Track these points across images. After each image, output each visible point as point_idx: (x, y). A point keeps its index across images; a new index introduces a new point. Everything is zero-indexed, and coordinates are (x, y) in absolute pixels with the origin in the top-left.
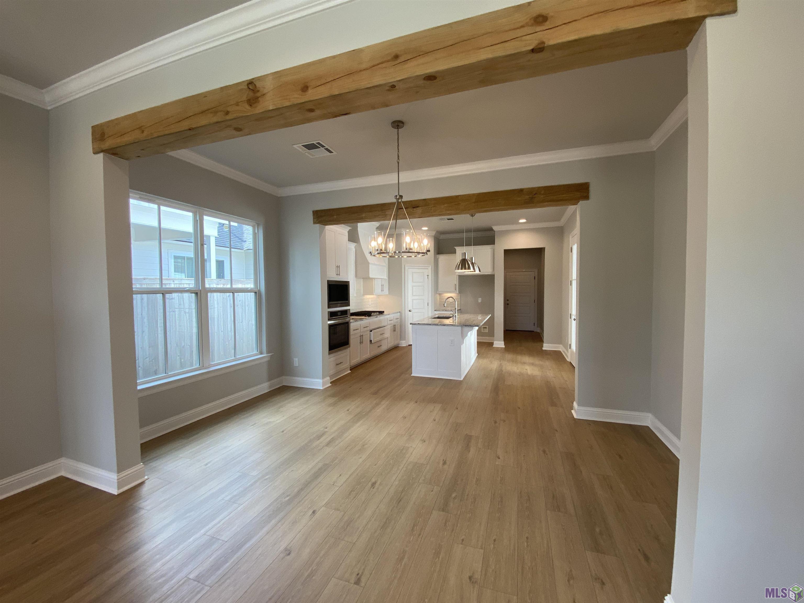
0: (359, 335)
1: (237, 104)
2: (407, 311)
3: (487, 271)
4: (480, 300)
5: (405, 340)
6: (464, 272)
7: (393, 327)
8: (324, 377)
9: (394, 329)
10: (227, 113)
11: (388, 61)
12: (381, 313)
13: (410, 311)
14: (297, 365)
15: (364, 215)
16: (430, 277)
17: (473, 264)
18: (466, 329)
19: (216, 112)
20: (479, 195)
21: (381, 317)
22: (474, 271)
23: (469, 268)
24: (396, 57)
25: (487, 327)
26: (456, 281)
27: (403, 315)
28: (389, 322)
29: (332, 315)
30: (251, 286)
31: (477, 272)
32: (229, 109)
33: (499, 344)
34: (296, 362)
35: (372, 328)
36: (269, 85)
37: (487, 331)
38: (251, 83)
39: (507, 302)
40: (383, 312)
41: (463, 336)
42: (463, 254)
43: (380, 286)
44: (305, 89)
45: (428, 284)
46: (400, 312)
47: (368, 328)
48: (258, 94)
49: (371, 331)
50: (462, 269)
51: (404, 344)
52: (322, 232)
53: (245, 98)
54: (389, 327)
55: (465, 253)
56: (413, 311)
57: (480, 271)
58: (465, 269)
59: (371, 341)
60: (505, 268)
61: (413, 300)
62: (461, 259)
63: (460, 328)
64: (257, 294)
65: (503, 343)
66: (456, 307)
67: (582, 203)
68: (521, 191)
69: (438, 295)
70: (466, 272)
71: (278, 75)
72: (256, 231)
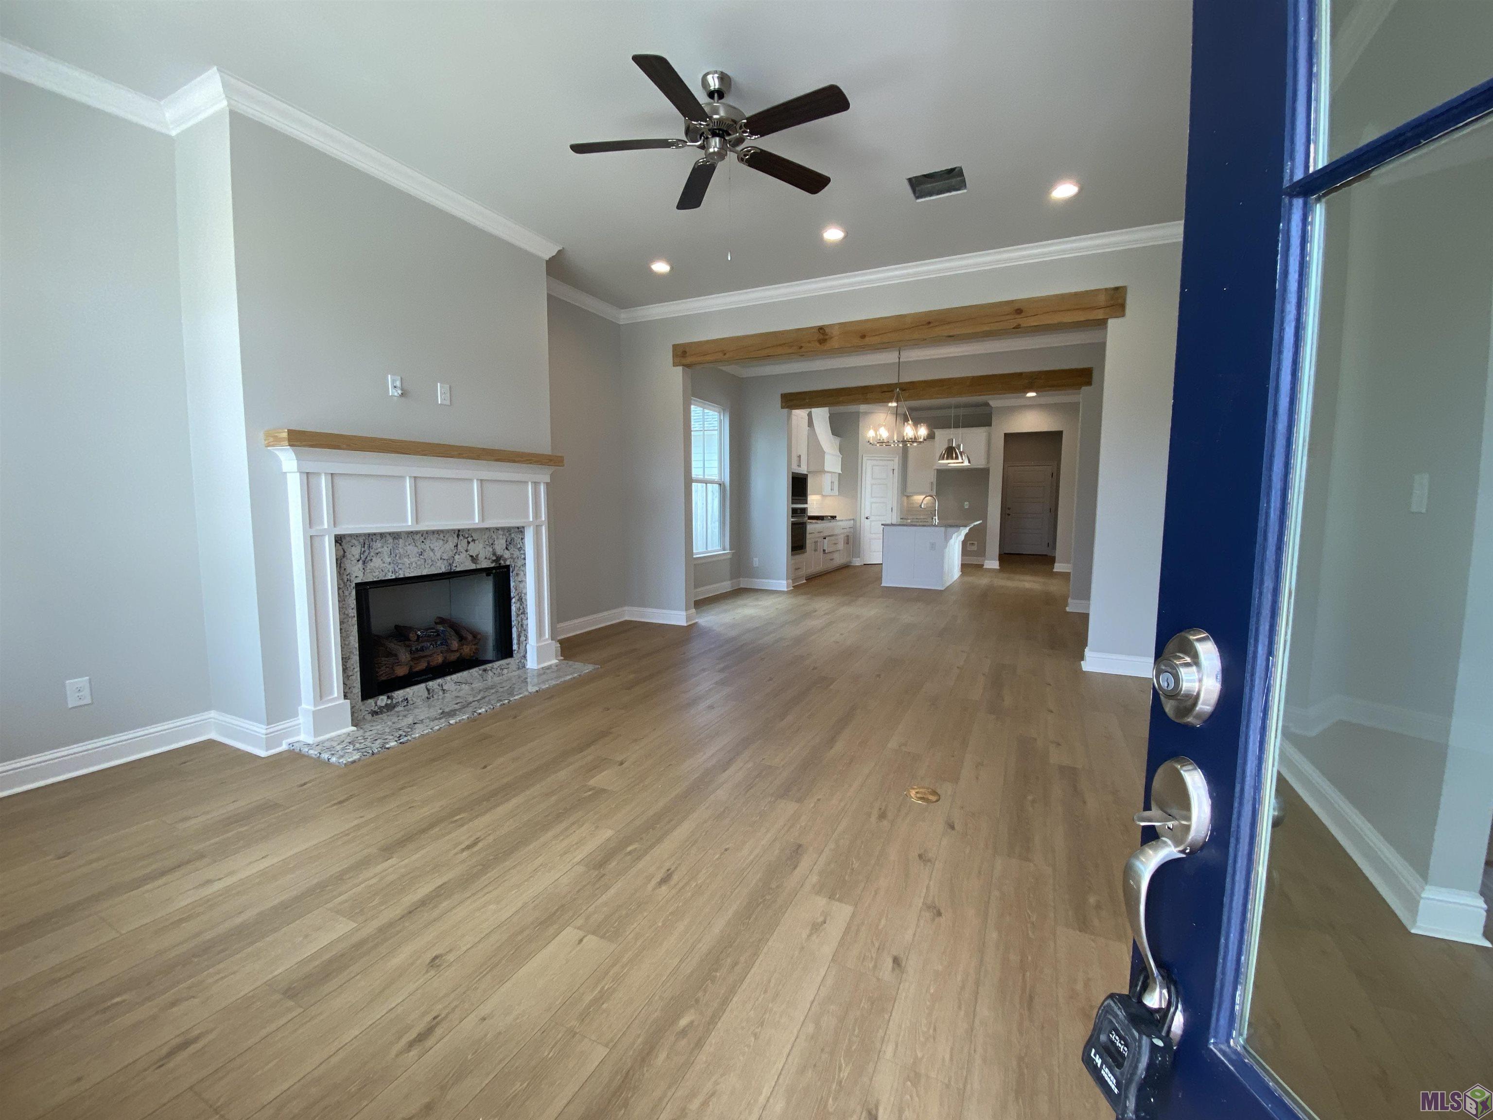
0: (813, 540)
1: (809, 342)
2: (863, 519)
3: (980, 463)
4: (966, 505)
5: (859, 557)
6: (949, 463)
7: (846, 538)
8: (787, 579)
9: (847, 540)
10: (801, 347)
11: (923, 325)
12: (833, 517)
13: (867, 518)
14: (757, 565)
15: (841, 399)
16: (896, 472)
17: (961, 453)
18: (950, 530)
19: (791, 346)
20: (974, 379)
21: (833, 524)
22: (962, 463)
23: (957, 458)
24: (929, 323)
25: (976, 543)
26: (932, 477)
27: (858, 524)
28: (843, 531)
29: (795, 512)
30: (716, 478)
31: (966, 463)
32: (803, 345)
33: (993, 564)
34: (756, 562)
35: (825, 535)
36: (836, 332)
37: (975, 548)
38: (821, 329)
39: (1008, 512)
40: (835, 517)
41: (947, 538)
42: (949, 440)
43: (830, 484)
44: (863, 337)
45: (894, 481)
46: (853, 519)
47: (822, 534)
48: (826, 337)
49: (825, 538)
50: (947, 459)
51: (857, 562)
52: (789, 417)
53: (816, 338)
54: (842, 536)
55: (953, 440)
56: (872, 518)
57: (969, 462)
58: (952, 459)
59: (824, 550)
60: (1005, 460)
61: (872, 503)
62: (946, 446)
63: (943, 529)
64: (721, 485)
65: (997, 563)
66: (937, 508)
67: (1085, 389)
68: (1020, 374)
69: (905, 498)
70: (952, 463)
71: (842, 325)
72: (722, 418)
